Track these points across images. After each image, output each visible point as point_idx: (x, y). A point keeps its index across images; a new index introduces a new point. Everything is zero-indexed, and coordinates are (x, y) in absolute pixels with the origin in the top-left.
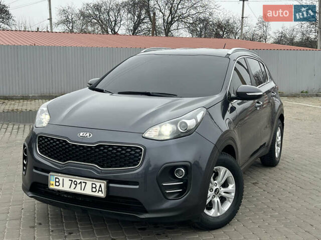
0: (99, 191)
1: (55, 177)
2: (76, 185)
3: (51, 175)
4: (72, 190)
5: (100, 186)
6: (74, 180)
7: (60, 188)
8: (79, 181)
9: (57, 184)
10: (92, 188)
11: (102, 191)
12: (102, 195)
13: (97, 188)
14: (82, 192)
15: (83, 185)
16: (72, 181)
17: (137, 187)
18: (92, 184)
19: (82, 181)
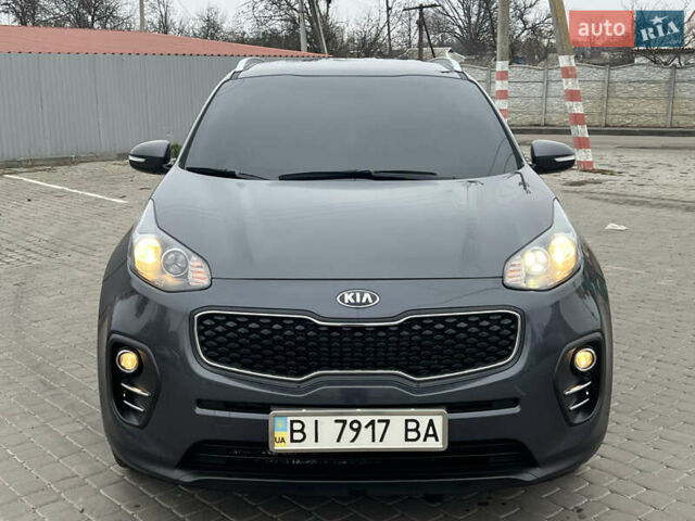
0: (427, 435)
1: (290, 419)
2: (358, 431)
3: (276, 416)
4: (346, 445)
5: (431, 423)
6: (349, 419)
7: (309, 445)
8: (365, 420)
9: (298, 436)
10: (407, 430)
11: (435, 435)
12: (436, 445)
13: (423, 430)
14: (378, 446)
15: (380, 427)
16: (344, 422)
17: (517, 409)
18: (407, 421)
19: (376, 418)
